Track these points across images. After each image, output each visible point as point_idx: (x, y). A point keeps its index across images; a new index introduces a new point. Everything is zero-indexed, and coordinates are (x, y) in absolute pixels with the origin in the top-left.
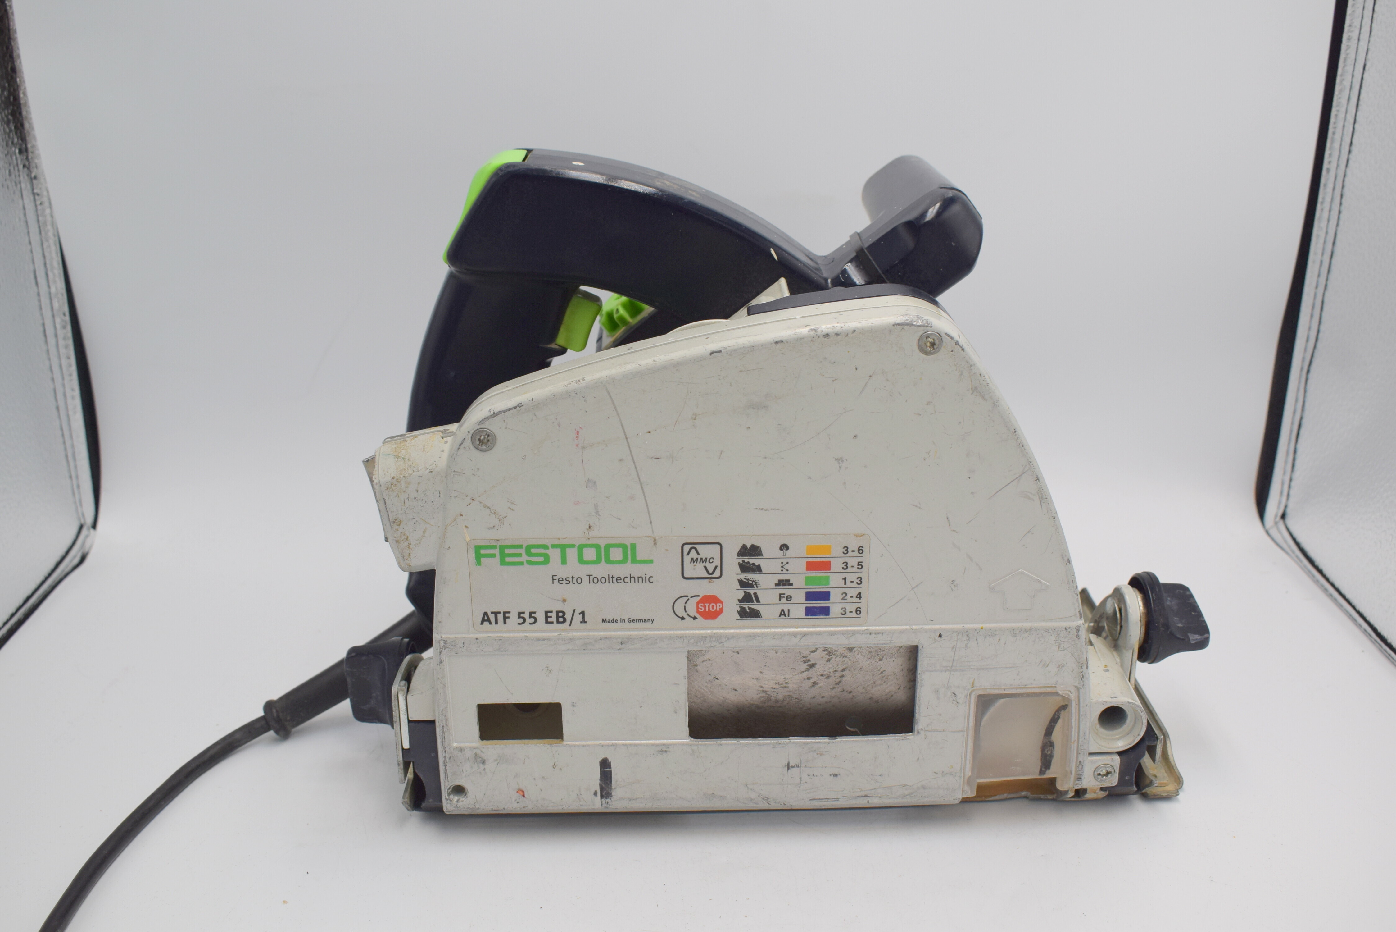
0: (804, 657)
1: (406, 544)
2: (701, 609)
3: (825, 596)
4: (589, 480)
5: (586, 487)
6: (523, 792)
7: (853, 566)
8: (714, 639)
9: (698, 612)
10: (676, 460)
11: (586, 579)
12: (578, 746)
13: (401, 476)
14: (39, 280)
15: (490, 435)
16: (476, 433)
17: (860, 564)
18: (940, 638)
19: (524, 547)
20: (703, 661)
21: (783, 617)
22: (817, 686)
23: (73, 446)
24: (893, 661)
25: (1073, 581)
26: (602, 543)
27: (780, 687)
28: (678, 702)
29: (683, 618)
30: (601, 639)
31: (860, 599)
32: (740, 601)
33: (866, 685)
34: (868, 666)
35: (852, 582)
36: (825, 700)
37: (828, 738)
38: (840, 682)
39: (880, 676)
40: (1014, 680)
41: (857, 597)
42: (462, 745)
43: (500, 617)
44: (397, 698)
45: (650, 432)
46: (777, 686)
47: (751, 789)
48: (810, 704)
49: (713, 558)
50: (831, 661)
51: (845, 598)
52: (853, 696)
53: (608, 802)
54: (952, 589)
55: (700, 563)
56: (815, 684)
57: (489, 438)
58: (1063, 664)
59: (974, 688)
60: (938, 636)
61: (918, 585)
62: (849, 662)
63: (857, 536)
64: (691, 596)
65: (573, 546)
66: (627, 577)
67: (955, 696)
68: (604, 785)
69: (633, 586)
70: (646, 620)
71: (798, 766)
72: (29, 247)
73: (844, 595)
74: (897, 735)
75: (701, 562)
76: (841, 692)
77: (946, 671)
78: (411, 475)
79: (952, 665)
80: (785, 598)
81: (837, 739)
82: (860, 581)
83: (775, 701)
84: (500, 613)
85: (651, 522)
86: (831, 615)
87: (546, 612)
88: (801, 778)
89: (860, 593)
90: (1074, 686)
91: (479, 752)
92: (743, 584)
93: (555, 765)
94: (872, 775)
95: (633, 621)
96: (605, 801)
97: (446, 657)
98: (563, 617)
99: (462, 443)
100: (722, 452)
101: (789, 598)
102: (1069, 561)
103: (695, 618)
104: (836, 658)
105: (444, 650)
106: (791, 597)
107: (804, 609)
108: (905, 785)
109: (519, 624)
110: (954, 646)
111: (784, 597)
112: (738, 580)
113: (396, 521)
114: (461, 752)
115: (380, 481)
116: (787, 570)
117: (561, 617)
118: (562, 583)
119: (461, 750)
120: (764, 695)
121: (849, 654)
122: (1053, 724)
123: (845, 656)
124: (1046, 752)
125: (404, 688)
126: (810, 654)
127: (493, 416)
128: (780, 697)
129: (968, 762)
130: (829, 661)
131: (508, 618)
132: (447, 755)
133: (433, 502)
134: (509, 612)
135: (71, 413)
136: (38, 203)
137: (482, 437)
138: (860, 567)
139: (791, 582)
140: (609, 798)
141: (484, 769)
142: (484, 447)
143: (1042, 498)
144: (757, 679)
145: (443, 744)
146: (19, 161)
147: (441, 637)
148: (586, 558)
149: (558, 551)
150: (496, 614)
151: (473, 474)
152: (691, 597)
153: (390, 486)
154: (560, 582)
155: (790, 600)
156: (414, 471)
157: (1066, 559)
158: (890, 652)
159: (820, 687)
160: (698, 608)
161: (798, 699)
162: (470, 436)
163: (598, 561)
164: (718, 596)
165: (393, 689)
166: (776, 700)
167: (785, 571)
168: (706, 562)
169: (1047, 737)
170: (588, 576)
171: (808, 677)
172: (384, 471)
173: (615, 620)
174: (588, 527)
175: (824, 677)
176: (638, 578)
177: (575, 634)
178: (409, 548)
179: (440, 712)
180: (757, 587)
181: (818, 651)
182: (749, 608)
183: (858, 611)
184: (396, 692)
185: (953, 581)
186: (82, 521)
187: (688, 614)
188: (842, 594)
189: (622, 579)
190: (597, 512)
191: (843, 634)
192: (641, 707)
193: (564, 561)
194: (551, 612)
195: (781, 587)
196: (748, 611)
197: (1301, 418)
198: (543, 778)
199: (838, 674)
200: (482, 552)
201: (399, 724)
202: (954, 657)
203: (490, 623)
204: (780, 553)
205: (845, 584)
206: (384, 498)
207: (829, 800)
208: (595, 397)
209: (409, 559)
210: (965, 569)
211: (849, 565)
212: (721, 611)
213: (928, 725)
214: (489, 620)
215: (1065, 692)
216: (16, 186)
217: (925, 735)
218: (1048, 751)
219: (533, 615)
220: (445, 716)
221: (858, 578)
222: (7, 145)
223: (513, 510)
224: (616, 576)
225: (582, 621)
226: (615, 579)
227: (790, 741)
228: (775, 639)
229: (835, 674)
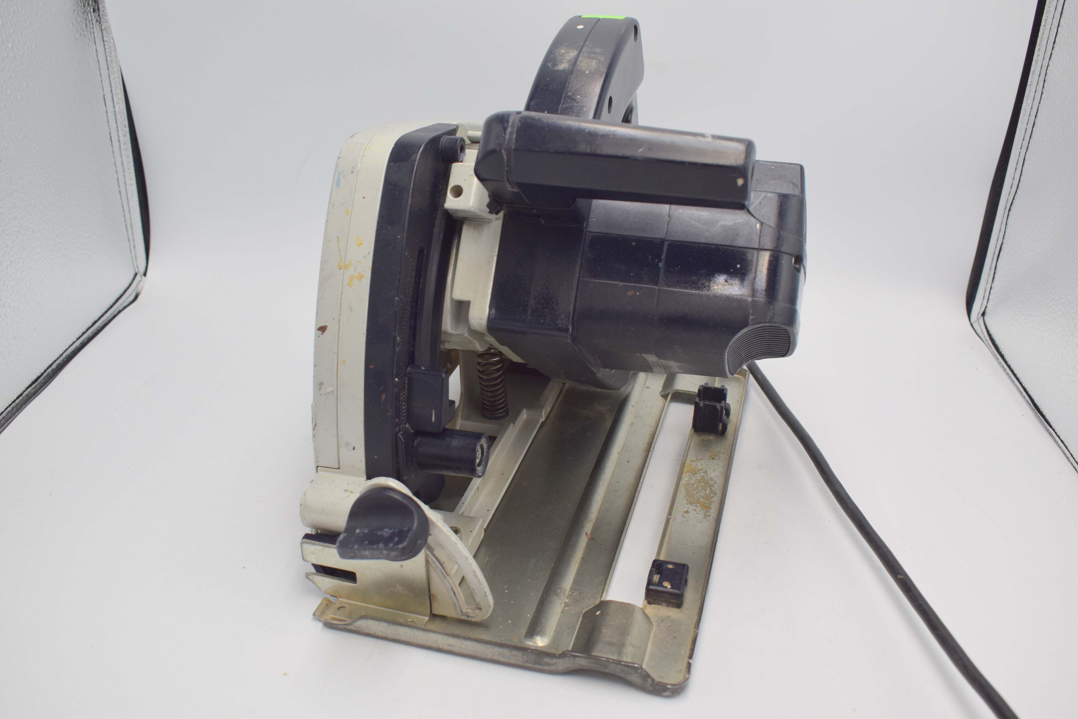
14: (107, 102)
23: (131, 219)
72: (100, 79)
135: (129, 195)
136: (107, 47)
146: (93, 17)
186: (137, 272)
197: (1002, 244)
216: (91, 35)
222: (84, 6)
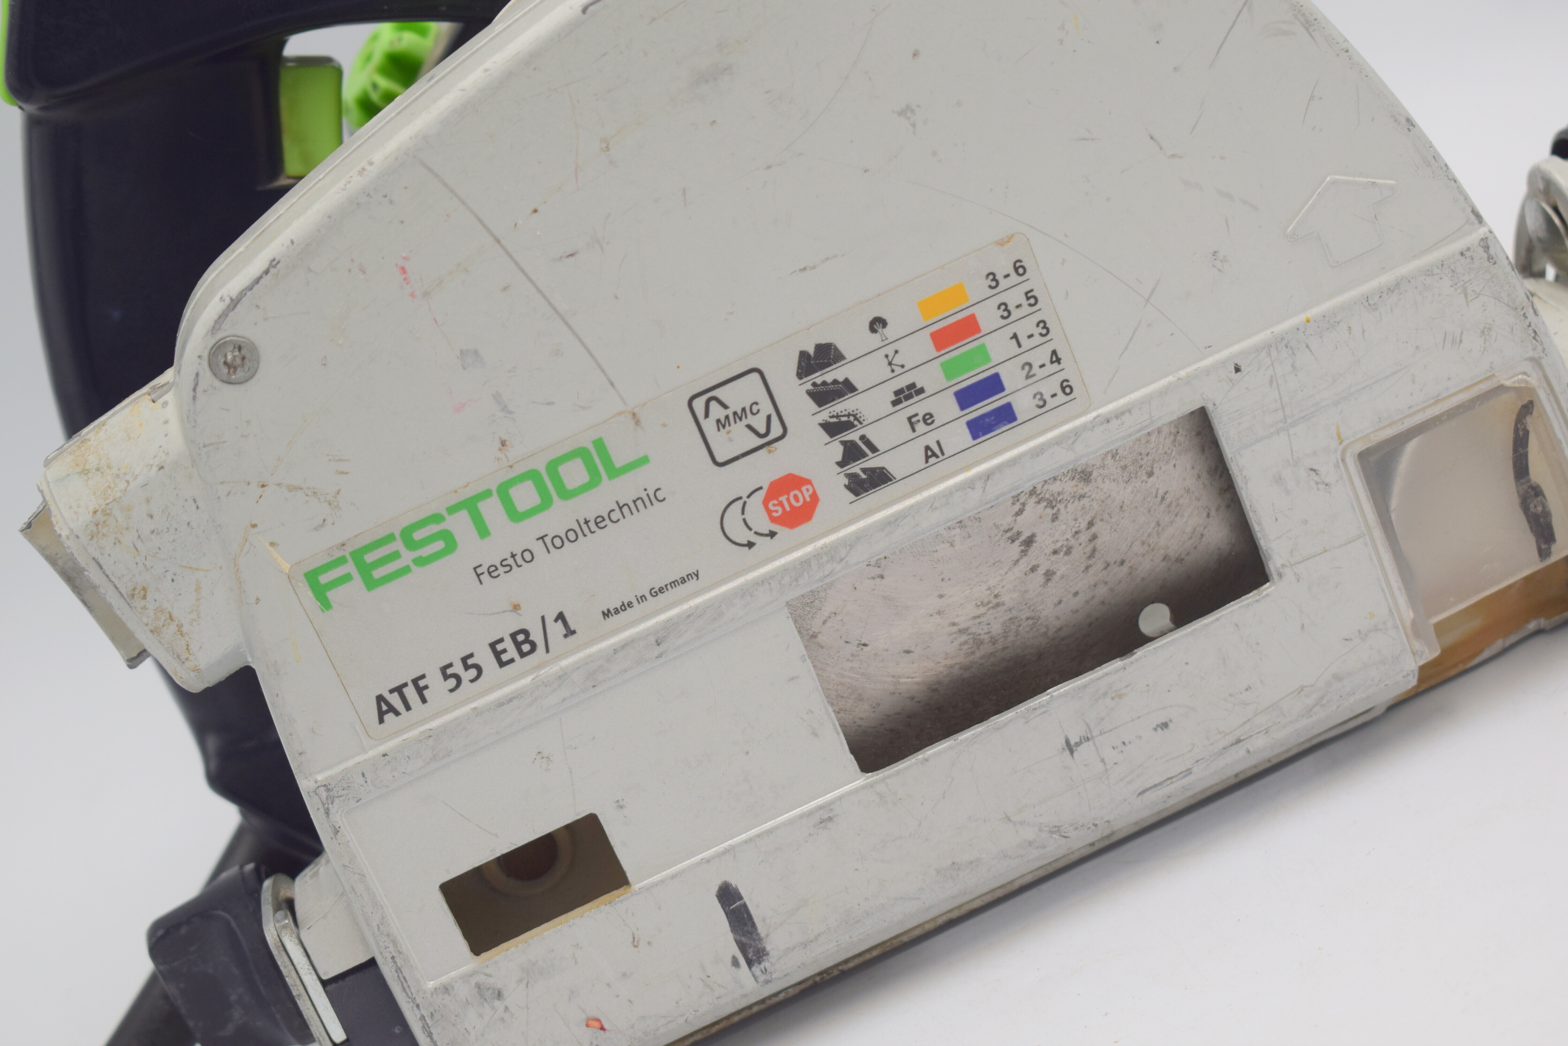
0: (1006, 531)
1: (173, 628)
2: (777, 511)
3: (993, 385)
4: (462, 352)
5: (464, 368)
6: (598, 1020)
7: (1018, 306)
8: (825, 559)
9: (773, 520)
10: (608, 243)
11: (538, 548)
12: (662, 881)
13: (108, 501)
15: (243, 345)
16: (214, 353)
17: (1029, 295)
18: (1239, 373)
19: (397, 536)
20: (824, 622)
21: (933, 460)
22: (1056, 578)
24: (1175, 466)
25: (1434, 157)
26: (540, 464)
27: (988, 610)
28: (811, 711)
29: (750, 545)
30: (615, 651)
31: (1059, 363)
32: (841, 464)
33: (1146, 535)
34: (1132, 496)
35: (1031, 336)
36: (1081, 598)
37: (1118, 659)
38: (1094, 550)
39: (1162, 507)
40: (1411, 394)
41: (1052, 362)
42: (444, 979)
43: (410, 692)
44: (281, 948)
45: (535, 211)
46: (982, 610)
47: (1021, 823)
48: (1058, 618)
49: (756, 403)
50: (1061, 517)
51: (1031, 373)
52: (1131, 567)
53: (766, 970)
54: (1219, 270)
55: (735, 422)
56: (1049, 575)
57: (243, 352)
58: (1487, 326)
59: (1344, 444)
60: (1234, 371)
61: (1154, 290)
62: (1094, 504)
63: (1001, 243)
64: (747, 494)
65: (488, 493)
66: (613, 510)
67: (1317, 474)
68: (744, 939)
69: (631, 522)
70: (684, 578)
71: (1088, 738)
73: (1027, 368)
74: (1243, 597)
75: (738, 420)
76: (1105, 568)
77: (1278, 432)
78: (126, 490)
79: (1285, 416)
80: (922, 422)
81: (1136, 653)
82: (1045, 327)
83: (990, 641)
84: (405, 685)
85: (612, 384)
86: (1021, 417)
87: (493, 646)
88: (1103, 761)
89: (1054, 352)
90: (1526, 359)
91: (481, 978)
92: (833, 428)
93: (636, 939)
94: (1231, 695)
95: (661, 590)
96: (758, 969)
97: (341, 816)
98: (527, 640)
99: (196, 384)
100: (684, 190)
101: (928, 419)
102: (1410, 122)
103: (772, 534)
104: (1066, 507)
105: (332, 803)
106: (931, 416)
107: (965, 428)
108: (1302, 689)
109: (451, 691)
110: (1272, 377)
111: (919, 421)
112: (822, 425)
113: (136, 592)
114: (449, 994)
115: (71, 530)
116: (903, 366)
117: (523, 642)
118: (499, 575)
119: (446, 989)
120: (964, 638)
121: (1086, 489)
122: (1520, 449)
123: (1082, 496)
124: (1532, 509)
125: (287, 921)
126: (1015, 521)
127: (232, 306)
128: (997, 628)
129: (1397, 593)
130: (1057, 518)
131: (426, 687)
132: (424, 1012)
133: (188, 524)
134: (423, 677)
137: (229, 357)
138: (1032, 301)
139: (919, 386)
140: (763, 960)
141: (506, 1009)
142: (240, 374)
143: (1307, 22)
144: (939, 613)
145: (407, 994)
147: (316, 782)
148: (521, 507)
149: (463, 516)
150: (399, 690)
151: (243, 436)
152: (749, 497)
153: (95, 530)
154: (493, 574)
155: (933, 422)
156: (128, 482)
157: (1403, 121)
158: (1160, 451)
159: (1063, 577)
160: (769, 512)
161: (1033, 618)
162: (205, 364)
163: (546, 503)
164: (796, 472)
165: (266, 935)
166: (992, 638)
167: (898, 370)
168: (746, 417)
169: (1523, 481)
170: (541, 540)
171: (1030, 567)
172: (71, 507)
173: (626, 604)
174: (500, 445)
175: (1062, 554)
176: (634, 502)
177: (564, 663)
178: (182, 634)
179: (376, 931)
180: (861, 423)
181: (1027, 507)
182: (864, 470)
183: (1066, 388)
184: (276, 936)
185: (1215, 253)
187: (756, 533)
188: (1023, 368)
189: (606, 517)
190: (505, 409)
191: (1057, 444)
192: (747, 753)
193: (483, 531)
194: (501, 640)
195: (905, 404)
196: (864, 476)
198: (624, 975)
199: (1084, 537)
200: (324, 579)
201: (307, 998)
202: (1281, 399)
203: (397, 713)
204: (875, 340)
205: (1019, 345)
206: (94, 559)
207: (1174, 780)
208: (406, 188)
209: (191, 658)
210: (1227, 221)
211: (1010, 307)
212: (815, 498)
213: (1292, 552)
214: (392, 710)
215: (1516, 379)
217: (1295, 574)
218: (1535, 507)
219: (470, 662)
220: (388, 935)
221: (1038, 325)
223: (347, 473)
224: (591, 518)
225: (565, 632)
226: (592, 525)
227: (1052, 697)
228: (936, 508)
229: (1077, 539)
